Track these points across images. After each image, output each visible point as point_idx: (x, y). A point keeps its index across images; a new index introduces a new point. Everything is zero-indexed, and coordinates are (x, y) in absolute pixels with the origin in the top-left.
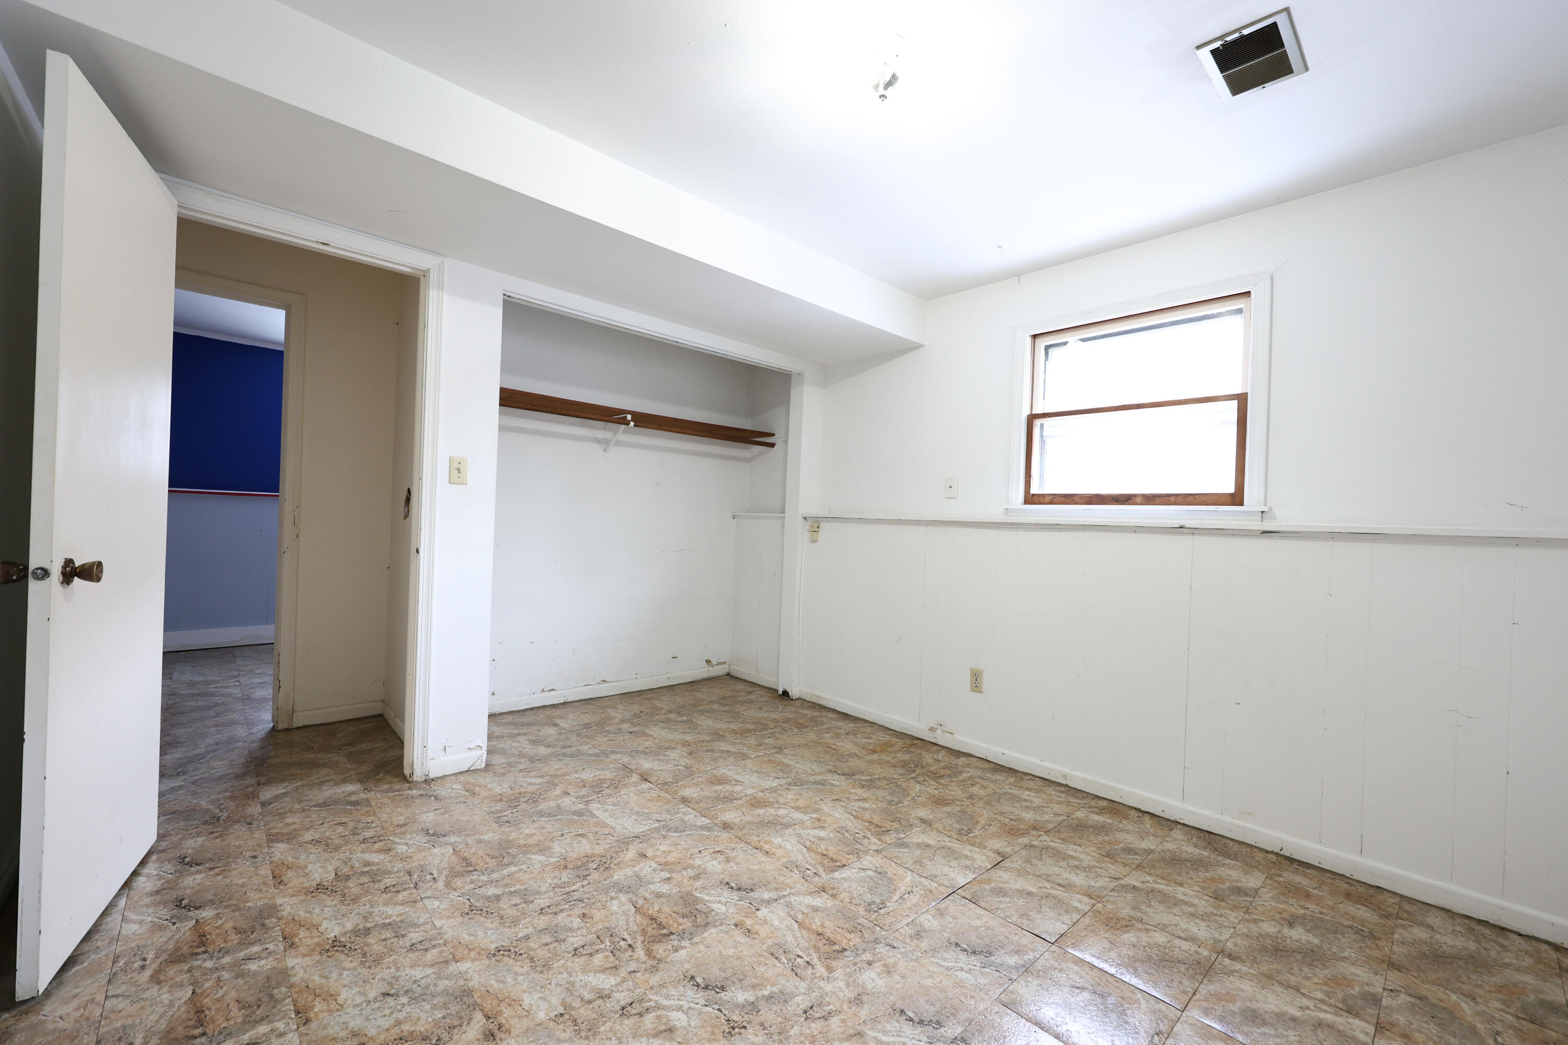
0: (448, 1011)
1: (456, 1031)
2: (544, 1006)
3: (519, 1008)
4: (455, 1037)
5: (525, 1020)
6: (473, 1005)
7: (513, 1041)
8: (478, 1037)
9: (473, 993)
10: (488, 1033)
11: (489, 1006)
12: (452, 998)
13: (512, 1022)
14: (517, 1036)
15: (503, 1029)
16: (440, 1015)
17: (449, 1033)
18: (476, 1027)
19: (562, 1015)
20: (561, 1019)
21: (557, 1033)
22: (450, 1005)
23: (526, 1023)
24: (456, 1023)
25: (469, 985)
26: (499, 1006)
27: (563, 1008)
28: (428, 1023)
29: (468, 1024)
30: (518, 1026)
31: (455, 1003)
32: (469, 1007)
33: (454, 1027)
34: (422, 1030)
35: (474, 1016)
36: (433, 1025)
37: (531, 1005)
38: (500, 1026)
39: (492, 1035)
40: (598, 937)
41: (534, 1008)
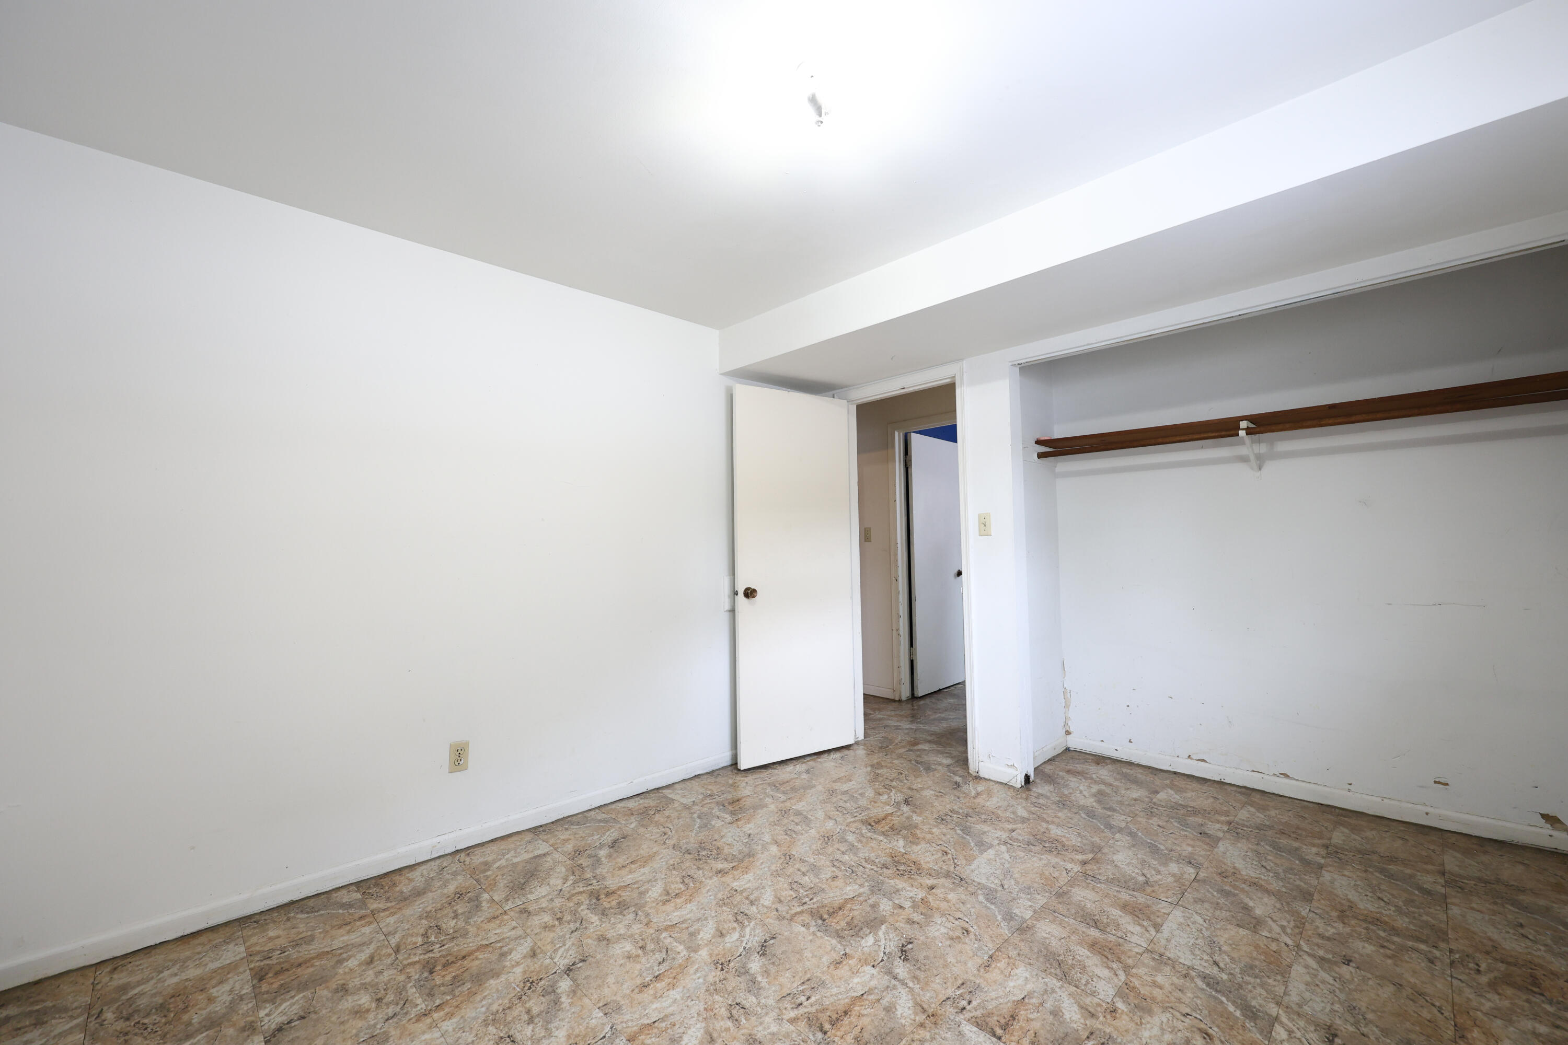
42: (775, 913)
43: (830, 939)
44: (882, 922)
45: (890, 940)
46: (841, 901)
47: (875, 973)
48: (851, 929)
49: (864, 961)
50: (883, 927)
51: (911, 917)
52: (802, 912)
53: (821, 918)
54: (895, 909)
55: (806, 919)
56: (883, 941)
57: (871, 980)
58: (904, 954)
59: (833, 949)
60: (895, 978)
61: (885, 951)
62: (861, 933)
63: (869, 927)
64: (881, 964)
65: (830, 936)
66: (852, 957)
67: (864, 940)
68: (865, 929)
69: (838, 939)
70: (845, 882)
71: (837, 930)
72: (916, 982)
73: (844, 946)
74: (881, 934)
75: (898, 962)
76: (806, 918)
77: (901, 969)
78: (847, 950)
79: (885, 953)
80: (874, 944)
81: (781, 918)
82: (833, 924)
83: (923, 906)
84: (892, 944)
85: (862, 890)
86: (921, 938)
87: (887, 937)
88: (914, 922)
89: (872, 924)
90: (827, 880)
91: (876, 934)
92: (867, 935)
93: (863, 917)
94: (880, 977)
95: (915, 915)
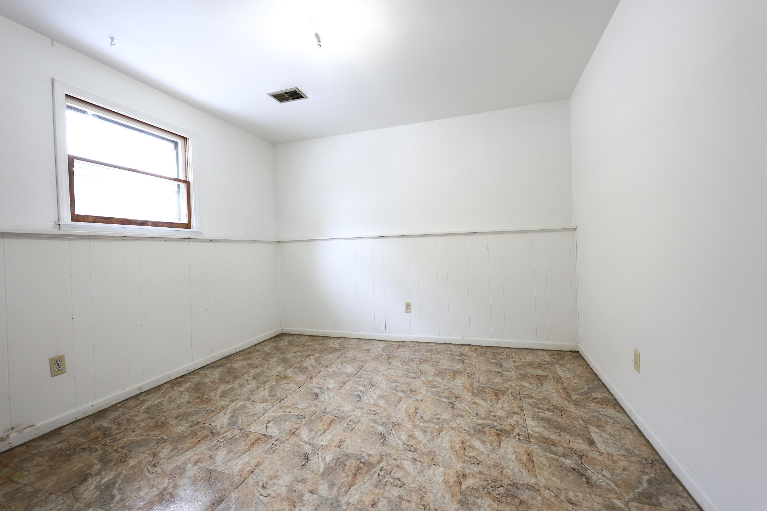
0: (474, 499)
1: (476, 487)
2: (437, 473)
3: (446, 478)
4: (477, 485)
5: (448, 472)
6: (462, 494)
7: (457, 468)
8: (469, 479)
9: (459, 500)
10: (464, 477)
11: (457, 488)
12: (469, 505)
13: (453, 475)
14: (455, 469)
15: (458, 475)
16: (479, 500)
17: (479, 489)
18: (467, 483)
19: (434, 465)
20: (436, 463)
21: (441, 460)
22: (472, 502)
23: (448, 471)
24: (473, 490)
25: (458, 507)
26: (453, 485)
27: (432, 467)
28: (485, 500)
29: (469, 487)
30: (452, 472)
31: (469, 501)
32: (465, 495)
33: (475, 489)
34: (489, 499)
35: (465, 489)
36: (484, 498)
37: (441, 476)
38: (458, 476)
39: (463, 475)
40: (385, 485)
41: (441, 474)
42: (395, 457)
43: (351, 452)
44: (323, 474)
45: (316, 463)
46: (358, 481)
47: (321, 443)
48: (342, 462)
49: (328, 446)
50: (322, 470)
51: (303, 485)
52: (379, 463)
53: (364, 463)
54: (317, 489)
55: (372, 459)
56: (320, 461)
57: (322, 439)
58: (307, 458)
59: (347, 447)
60: (310, 444)
61: (317, 456)
62: (334, 462)
63: (331, 468)
64: (319, 448)
65: (352, 454)
66: (335, 446)
67: (332, 457)
68: (333, 465)
69: (347, 453)
70: (363, 503)
71: (350, 459)
72: (299, 445)
73: (342, 451)
74: (322, 465)
75: (309, 452)
76: (374, 460)
77: (307, 449)
78: (339, 449)
79: (318, 454)
80: (325, 457)
81: (388, 455)
82: (355, 462)
83: (294, 499)
84: (314, 461)
85: (346, 498)
86: (296, 471)
87: (318, 464)
88: (301, 481)
89: (329, 471)
90: (378, 499)
91: (325, 464)
92: (331, 461)
93: (337, 474)
94: (318, 442)
95: (301, 488)
